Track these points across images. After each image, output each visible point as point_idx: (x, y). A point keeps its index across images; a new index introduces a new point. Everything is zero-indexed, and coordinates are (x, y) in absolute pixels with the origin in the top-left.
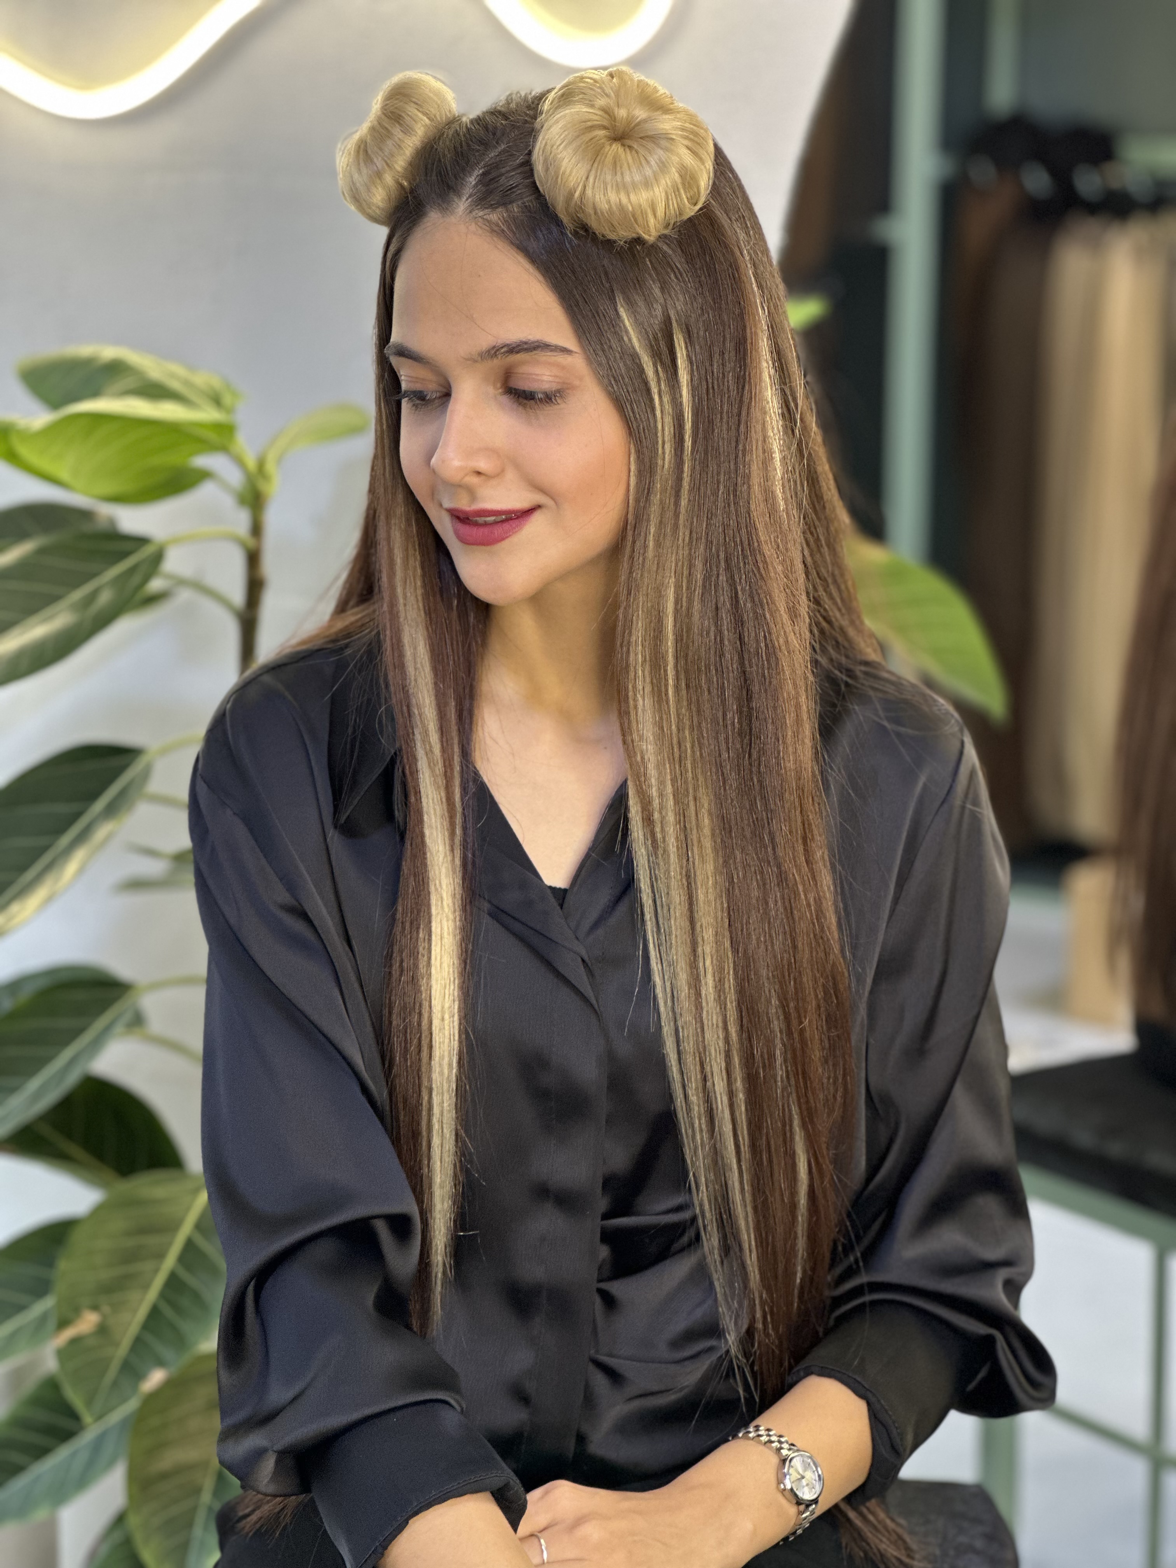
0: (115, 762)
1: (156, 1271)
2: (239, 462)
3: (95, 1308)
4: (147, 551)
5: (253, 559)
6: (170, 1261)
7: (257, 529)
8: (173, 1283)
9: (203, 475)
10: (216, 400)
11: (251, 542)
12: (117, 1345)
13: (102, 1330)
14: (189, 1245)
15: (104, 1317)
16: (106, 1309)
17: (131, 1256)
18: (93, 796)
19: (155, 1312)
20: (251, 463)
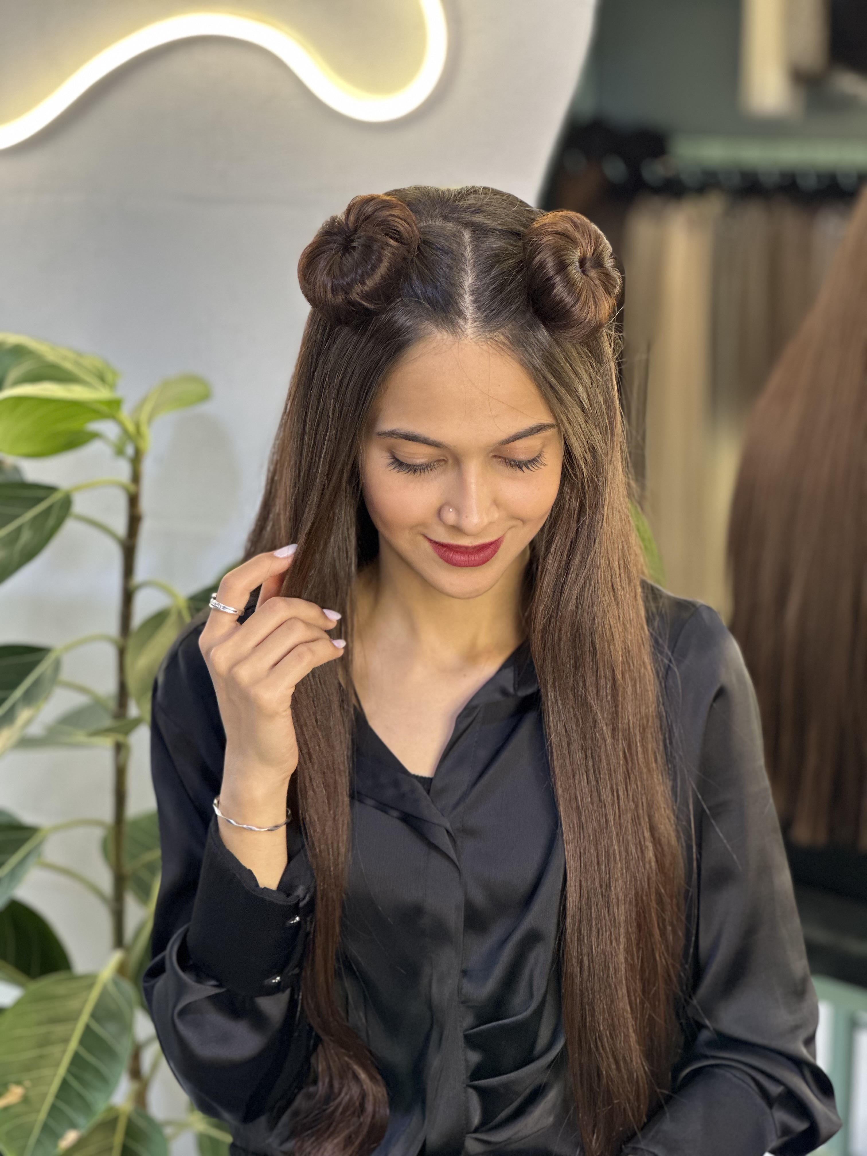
0: (29, 658)
1: (64, 1052)
2: (121, 424)
3: (19, 1083)
4: (55, 497)
5: (133, 501)
6: (73, 1045)
7: (136, 477)
8: (77, 1060)
9: (94, 436)
10: (102, 378)
11: (132, 488)
12: (38, 1111)
13: (25, 1100)
14: (88, 1030)
15: (27, 1089)
16: (27, 1083)
17: (45, 1042)
18: (13, 686)
19: (65, 1084)
20: (131, 428)
